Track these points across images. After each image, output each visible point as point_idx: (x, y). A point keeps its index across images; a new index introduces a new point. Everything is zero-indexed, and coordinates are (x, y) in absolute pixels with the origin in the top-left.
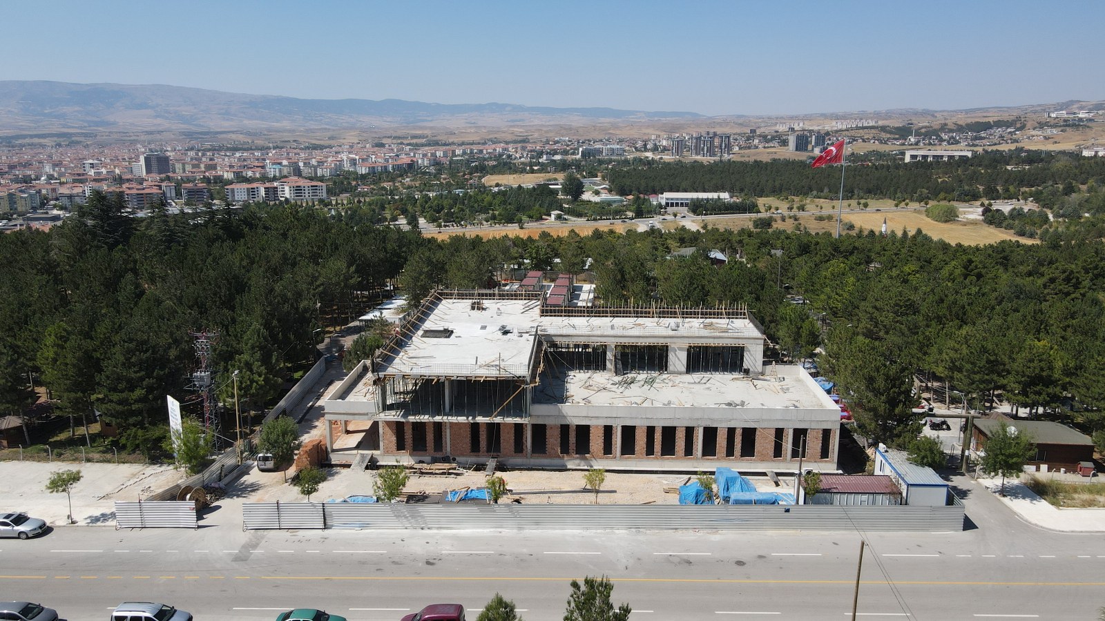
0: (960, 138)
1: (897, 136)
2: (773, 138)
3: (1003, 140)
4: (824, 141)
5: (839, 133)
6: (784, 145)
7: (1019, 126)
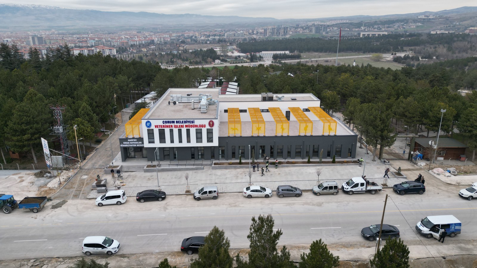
0: (382, 27)
1: (357, 27)
2: (306, 28)
3: (399, 28)
4: (327, 29)
5: (333, 26)
6: (311, 31)
7: (405, 22)
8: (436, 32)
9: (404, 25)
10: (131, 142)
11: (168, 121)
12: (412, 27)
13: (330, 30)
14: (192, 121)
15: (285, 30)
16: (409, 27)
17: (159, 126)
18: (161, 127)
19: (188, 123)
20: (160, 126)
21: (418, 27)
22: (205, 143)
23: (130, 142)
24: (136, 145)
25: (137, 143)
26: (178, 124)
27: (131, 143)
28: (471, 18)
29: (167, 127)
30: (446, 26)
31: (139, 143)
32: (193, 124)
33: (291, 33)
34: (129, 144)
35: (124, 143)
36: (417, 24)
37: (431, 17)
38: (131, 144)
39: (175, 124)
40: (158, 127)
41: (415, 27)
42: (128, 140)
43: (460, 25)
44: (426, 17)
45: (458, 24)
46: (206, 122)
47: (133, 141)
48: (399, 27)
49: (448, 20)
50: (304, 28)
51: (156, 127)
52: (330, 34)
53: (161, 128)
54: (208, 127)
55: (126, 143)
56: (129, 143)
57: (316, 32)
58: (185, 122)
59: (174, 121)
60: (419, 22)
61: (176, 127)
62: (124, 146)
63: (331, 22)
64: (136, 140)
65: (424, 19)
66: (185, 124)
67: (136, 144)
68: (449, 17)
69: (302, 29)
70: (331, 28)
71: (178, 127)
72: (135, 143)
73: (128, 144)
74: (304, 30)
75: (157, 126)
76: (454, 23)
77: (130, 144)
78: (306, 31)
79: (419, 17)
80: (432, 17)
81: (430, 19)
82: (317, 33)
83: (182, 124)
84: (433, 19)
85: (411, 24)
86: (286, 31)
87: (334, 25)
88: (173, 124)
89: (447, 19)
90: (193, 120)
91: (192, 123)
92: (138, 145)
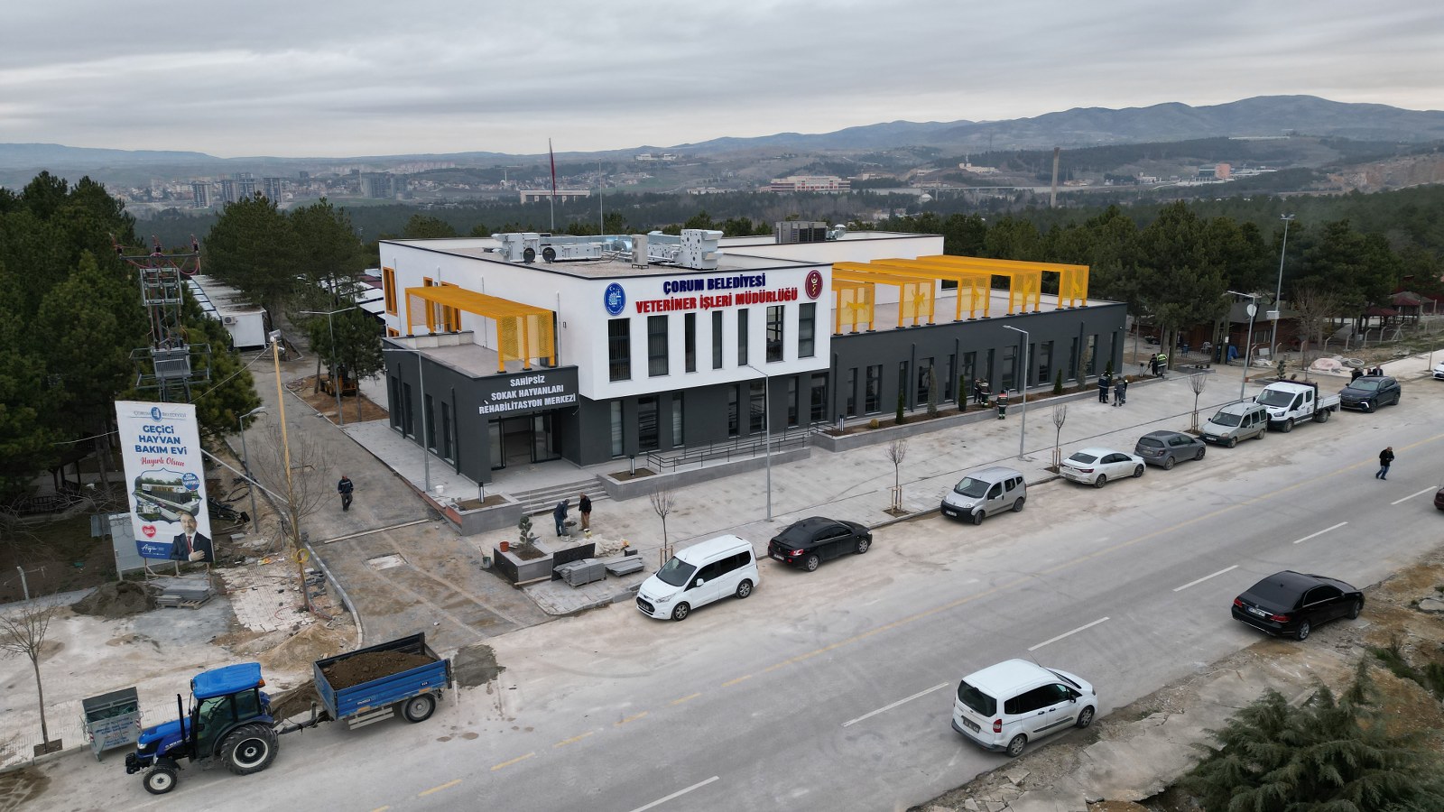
2: (336, 183)
3: (599, 184)
4: (405, 186)
5: (417, 176)
6: (355, 190)
7: (610, 169)
8: (699, 192)
9: (610, 178)
10: (524, 387)
11: (681, 282)
12: (630, 182)
13: (415, 188)
14: (758, 278)
15: (270, 185)
16: (623, 182)
17: (650, 304)
18: (659, 306)
19: (746, 286)
20: (653, 302)
21: (642, 182)
22: (792, 363)
23: (518, 388)
24: (539, 403)
25: (546, 390)
26: (714, 293)
27: (521, 394)
28: (753, 162)
29: (678, 304)
30: (707, 180)
31: (554, 390)
32: (761, 288)
33: (291, 196)
34: (514, 400)
35: (494, 396)
36: (640, 174)
37: (667, 158)
38: (522, 399)
39: (706, 293)
40: (646, 307)
41: (635, 182)
42: (512, 381)
43: (735, 177)
44: (656, 159)
45: (730, 174)
46: (797, 280)
47: (533, 385)
48: (597, 181)
49: (705, 165)
50: (330, 181)
51: (639, 311)
52: (417, 199)
53: (656, 313)
54: (803, 298)
55: (503, 395)
56: (514, 394)
57: (375, 193)
58: (738, 282)
59: (702, 281)
60: (643, 170)
61: (706, 303)
62: (492, 409)
63: (404, 166)
64: (540, 379)
65: (653, 164)
66: (735, 292)
67: (543, 397)
68: (707, 159)
69: (323, 186)
70: (417, 182)
71: (713, 306)
72: (540, 392)
73: (509, 401)
74: (329, 187)
75: (646, 303)
76: (724, 174)
77: (518, 399)
78: (338, 191)
79: (640, 158)
80: (670, 158)
81: (665, 163)
82: (377, 196)
83: (725, 292)
84: (673, 163)
85: (625, 176)
86: (276, 190)
87: (419, 173)
88: (696, 294)
89: (704, 163)
90: (760, 273)
91: (758, 285)
92: (548, 401)
